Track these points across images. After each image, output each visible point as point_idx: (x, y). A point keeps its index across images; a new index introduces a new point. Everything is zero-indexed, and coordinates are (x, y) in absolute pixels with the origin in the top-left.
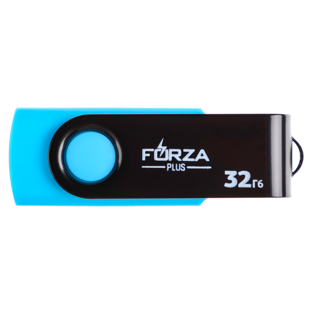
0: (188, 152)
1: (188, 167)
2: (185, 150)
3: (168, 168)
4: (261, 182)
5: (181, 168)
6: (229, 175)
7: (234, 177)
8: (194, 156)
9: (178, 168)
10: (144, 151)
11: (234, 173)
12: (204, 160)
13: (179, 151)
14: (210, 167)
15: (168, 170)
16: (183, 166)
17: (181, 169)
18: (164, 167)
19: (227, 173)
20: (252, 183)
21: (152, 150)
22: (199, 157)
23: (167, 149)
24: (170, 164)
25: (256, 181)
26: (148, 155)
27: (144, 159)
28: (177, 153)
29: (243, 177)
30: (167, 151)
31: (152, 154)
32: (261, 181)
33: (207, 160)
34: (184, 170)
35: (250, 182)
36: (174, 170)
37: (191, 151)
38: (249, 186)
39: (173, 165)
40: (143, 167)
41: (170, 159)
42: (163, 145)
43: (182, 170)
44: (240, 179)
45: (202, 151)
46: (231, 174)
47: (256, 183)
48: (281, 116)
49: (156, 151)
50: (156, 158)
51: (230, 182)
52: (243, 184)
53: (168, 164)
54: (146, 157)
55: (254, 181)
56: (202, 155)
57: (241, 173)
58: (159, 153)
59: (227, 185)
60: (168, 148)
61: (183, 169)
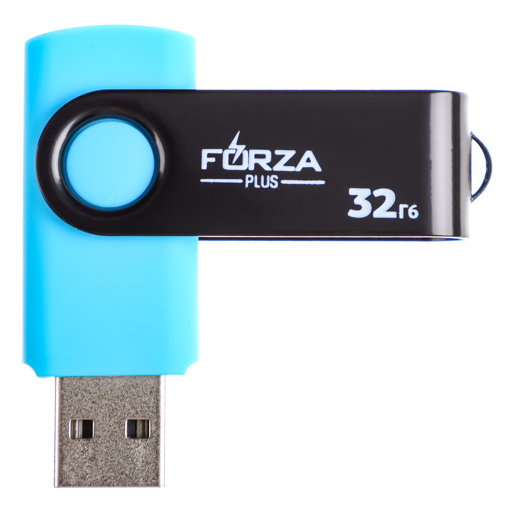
0: (284, 156)
1: (283, 182)
2: (278, 152)
3: (247, 182)
4: (414, 209)
5: (270, 182)
6: (356, 196)
7: (366, 199)
8: (294, 162)
9: (265, 184)
10: (205, 152)
11: (366, 192)
12: (312, 169)
13: (268, 153)
14: (323, 182)
15: (247, 186)
16: (274, 179)
17: (271, 184)
18: (240, 181)
19: (352, 191)
20: (398, 211)
21: (219, 151)
22: (303, 164)
23: (245, 149)
24: (251, 176)
25: (406, 206)
26: (213, 160)
27: (204, 167)
28: (263, 156)
29: (382, 199)
30: (245, 153)
31: (219, 157)
32: (415, 206)
33: (318, 169)
34: (276, 186)
35: (395, 208)
36: (259, 187)
37: (289, 154)
38: (393, 215)
39: (256, 177)
40: (202, 181)
41: (252, 168)
42: (238, 143)
43: (272, 186)
44: (377, 202)
45: (309, 154)
46: (360, 195)
47: (406, 210)
48: (450, 95)
49: (226, 154)
50: (226, 166)
51: (358, 208)
52: (382, 213)
53: (248, 176)
54: (209, 164)
55: (402, 207)
56: (308, 160)
57: (378, 193)
58: (231, 157)
59: (352, 213)
60: (247, 149)
61: (274, 184)
